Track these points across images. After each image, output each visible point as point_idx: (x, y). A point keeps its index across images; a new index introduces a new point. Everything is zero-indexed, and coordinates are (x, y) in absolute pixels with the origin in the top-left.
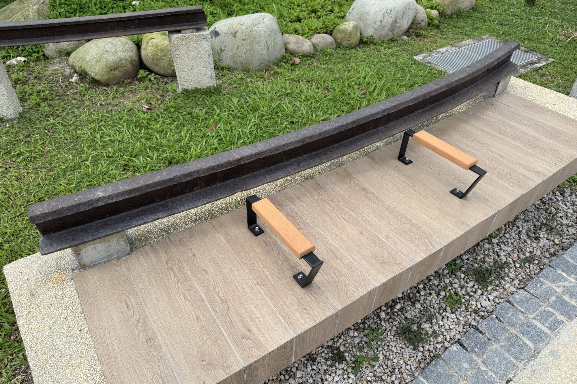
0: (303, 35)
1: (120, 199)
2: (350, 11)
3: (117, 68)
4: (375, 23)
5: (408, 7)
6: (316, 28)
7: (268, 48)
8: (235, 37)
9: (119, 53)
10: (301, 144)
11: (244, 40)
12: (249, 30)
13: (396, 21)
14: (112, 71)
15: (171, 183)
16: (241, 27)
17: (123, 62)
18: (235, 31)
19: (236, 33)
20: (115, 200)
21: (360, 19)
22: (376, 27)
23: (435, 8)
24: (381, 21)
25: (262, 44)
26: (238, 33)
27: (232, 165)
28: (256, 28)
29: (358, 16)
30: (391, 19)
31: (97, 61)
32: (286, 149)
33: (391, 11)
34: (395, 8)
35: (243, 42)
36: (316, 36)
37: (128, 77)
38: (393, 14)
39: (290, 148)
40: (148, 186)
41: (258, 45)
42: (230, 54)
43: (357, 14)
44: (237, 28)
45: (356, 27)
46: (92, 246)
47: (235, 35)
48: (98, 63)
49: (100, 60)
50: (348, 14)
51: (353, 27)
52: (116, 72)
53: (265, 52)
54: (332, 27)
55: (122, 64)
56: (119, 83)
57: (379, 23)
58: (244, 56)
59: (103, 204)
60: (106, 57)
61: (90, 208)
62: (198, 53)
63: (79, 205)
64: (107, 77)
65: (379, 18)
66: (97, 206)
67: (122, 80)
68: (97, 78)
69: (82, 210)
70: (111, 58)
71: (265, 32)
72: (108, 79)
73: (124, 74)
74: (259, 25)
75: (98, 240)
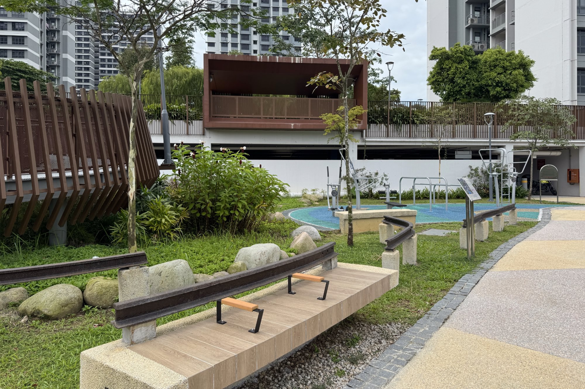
0: (207, 273)
1: (157, 300)
2: (237, 257)
3: (67, 305)
4: (256, 261)
5: (275, 250)
6: (216, 269)
7: (184, 281)
8: (160, 275)
9: (70, 294)
10: (239, 278)
11: (167, 277)
12: (171, 270)
13: (269, 259)
14: (63, 307)
15: (180, 293)
16: (165, 268)
17: (73, 300)
18: (161, 271)
19: (161, 272)
20: (155, 300)
21: (245, 260)
22: (257, 263)
23: (293, 252)
24: (259, 259)
25: (180, 278)
26: (162, 273)
27: (208, 286)
28: (175, 268)
29: (244, 259)
30: (266, 257)
31: (51, 301)
32: (232, 280)
33: (265, 252)
34: (267, 251)
35: (166, 278)
36: (216, 273)
37: (74, 312)
38: (266, 254)
39: (234, 279)
40: (170, 294)
41: (177, 279)
42: (156, 288)
43: (243, 257)
44: (162, 269)
45: (243, 265)
46: (140, 328)
47: (160, 274)
48: (53, 302)
49: (54, 300)
50: (236, 259)
51: (242, 264)
52: (66, 308)
53: (182, 283)
54: (226, 268)
55: (72, 301)
56: (67, 316)
57: (258, 261)
58: (167, 288)
59: (150, 302)
60: (60, 297)
61: (144, 303)
62: (140, 282)
63: (139, 301)
64: (58, 312)
65: (258, 257)
66: (147, 302)
67: (69, 314)
68: (49, 314)
69: (140, 304)
70: (63, 298)
71: (182, 270)
72: (58, 314)
73: (72, 309)
74: (178, 266)
75: (143, 324)
